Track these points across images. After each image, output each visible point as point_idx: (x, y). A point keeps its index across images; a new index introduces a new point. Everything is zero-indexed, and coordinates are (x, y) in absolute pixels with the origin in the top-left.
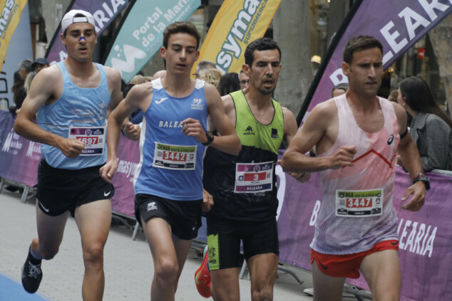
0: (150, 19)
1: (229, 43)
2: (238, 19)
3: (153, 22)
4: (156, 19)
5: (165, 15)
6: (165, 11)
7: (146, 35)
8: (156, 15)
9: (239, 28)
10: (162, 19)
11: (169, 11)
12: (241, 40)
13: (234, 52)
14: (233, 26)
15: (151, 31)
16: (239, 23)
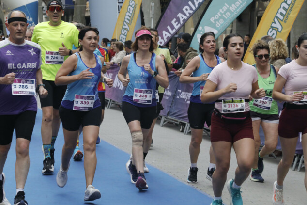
0: (221, 10)
1: (275, 23)
2: (280, 8)
3: (223, 12)
4: (224, 10)
5: (231, 8)
6: (230, 5)
7: (218, 20)
8: (225, 8)
9: (281, 14)
10: (228, 10)
11: (233, 5)
12: (282, 21)
13: (278, 28)
14: (278, 12)
15: (221, 17)
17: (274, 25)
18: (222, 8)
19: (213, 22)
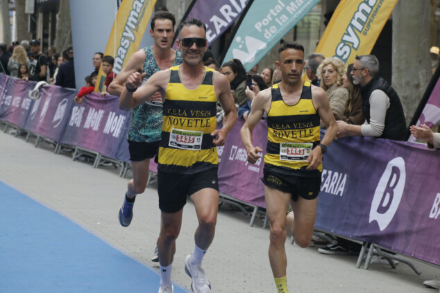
0: (272, 11)
1: (348, 34)
2: (358, 11)
3: (275, 14)
4: (278, 11)
5: (288, 8)
7: (268, 27)
8: (279, 8)
9: (359, 20)
10: (284, 12)
11: (292, 4)
12: (360, 32)
14: (353, 18)
16: (360, 15)
17: (346, 38)
18: (273, 8)
19: (260, 30)
